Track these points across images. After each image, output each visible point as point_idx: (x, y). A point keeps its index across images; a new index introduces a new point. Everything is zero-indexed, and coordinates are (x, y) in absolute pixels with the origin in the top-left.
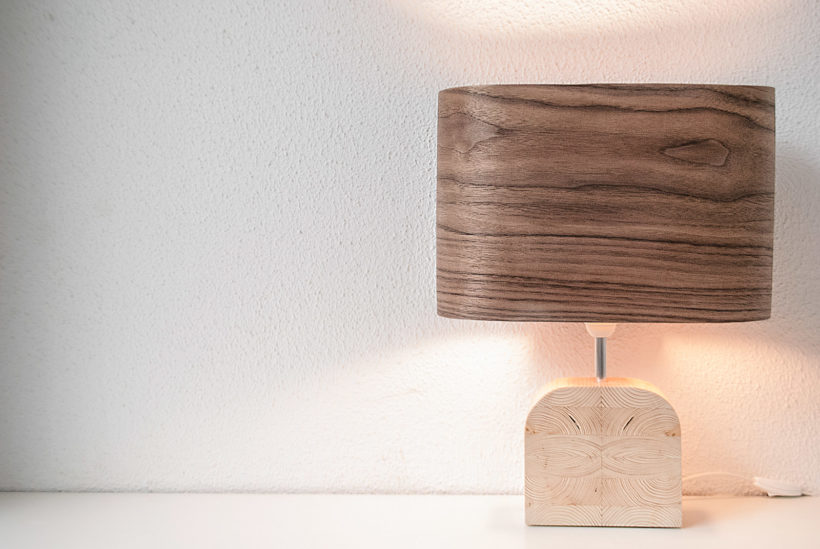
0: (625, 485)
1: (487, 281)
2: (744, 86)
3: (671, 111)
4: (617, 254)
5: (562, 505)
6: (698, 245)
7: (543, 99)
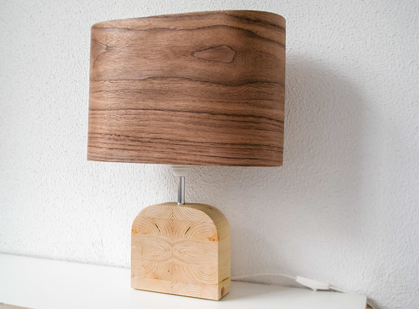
0: (185, 270)
1: (100, 138)
3: (199, 28)
4: (167, 120)
5: (150, 278)
6: (214, 114)
7: (129, 27)
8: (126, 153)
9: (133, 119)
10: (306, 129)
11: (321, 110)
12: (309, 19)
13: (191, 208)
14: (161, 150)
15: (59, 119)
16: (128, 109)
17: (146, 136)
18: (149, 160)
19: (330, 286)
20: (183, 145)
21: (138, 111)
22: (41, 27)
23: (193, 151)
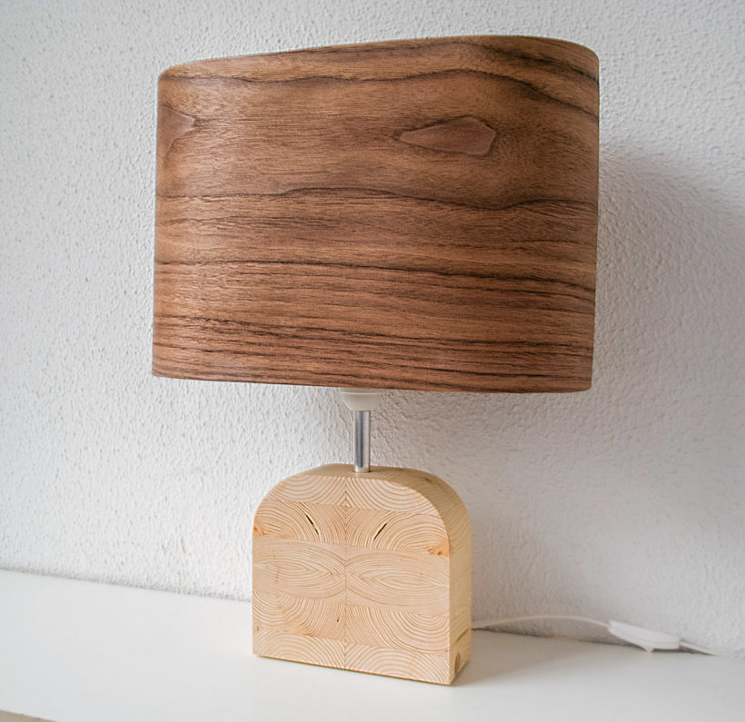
1: (181, 326)
5: (296, 635)
6: (446, 274)
7: (246, 75)
8: (241, 362)
9: (257, 284)
10: (630, 304)
11: (663, 262)
12: (636, 65)
13: (388, 483)
14: (326, 355)
15: (87, 280)
16: (248, 261)
17: (290, 323)
18: (295, 378)
19: (683, 640)
20: (373, 344)
21: (269, 265)
22: (45, 83)
23: (397, 357)
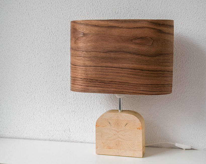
0: (125, 143)
1: (81, 80)
2: (159, 20)
3: (134, 28)
4: (118, 73)
5: (106, 149)
6: (143, 70)
7: (96, 24)
8: (96, 88)
9: (100, 71)
10: (180, 71)
11: (187, 62)
12: (181, 15)
13: (127, 114)
14: (116, 87)
15: (41, 63)
16: (97, 67)
17: (107, 80)
19: (192, 147)
20: (126, 85)
21: (102, 68)
23: (132, 88)
